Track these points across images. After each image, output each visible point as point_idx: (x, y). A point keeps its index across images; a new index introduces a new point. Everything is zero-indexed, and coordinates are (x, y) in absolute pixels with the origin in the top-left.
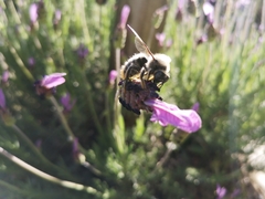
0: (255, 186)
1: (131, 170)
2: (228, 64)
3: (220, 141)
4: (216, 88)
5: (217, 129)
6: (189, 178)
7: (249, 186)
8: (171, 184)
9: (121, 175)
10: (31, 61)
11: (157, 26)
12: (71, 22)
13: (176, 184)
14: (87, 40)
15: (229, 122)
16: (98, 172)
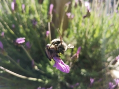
0: (112, 76)
1: (57, 71)
2: (97, 26)
3: (96, 58)
4: (92, 36)
5: (94, 53)
6: (82, 73)
7: (110, 76)
8: (74, 76)
9: (53, 73)
10: (13, 26)
11: (66, 10)
12: (30, 7)
13: (76, 76)
14: (37, 16)
15: (99, 50)
16: (43, 72)
